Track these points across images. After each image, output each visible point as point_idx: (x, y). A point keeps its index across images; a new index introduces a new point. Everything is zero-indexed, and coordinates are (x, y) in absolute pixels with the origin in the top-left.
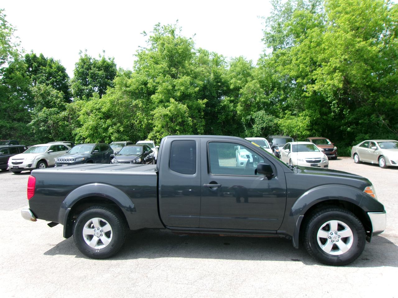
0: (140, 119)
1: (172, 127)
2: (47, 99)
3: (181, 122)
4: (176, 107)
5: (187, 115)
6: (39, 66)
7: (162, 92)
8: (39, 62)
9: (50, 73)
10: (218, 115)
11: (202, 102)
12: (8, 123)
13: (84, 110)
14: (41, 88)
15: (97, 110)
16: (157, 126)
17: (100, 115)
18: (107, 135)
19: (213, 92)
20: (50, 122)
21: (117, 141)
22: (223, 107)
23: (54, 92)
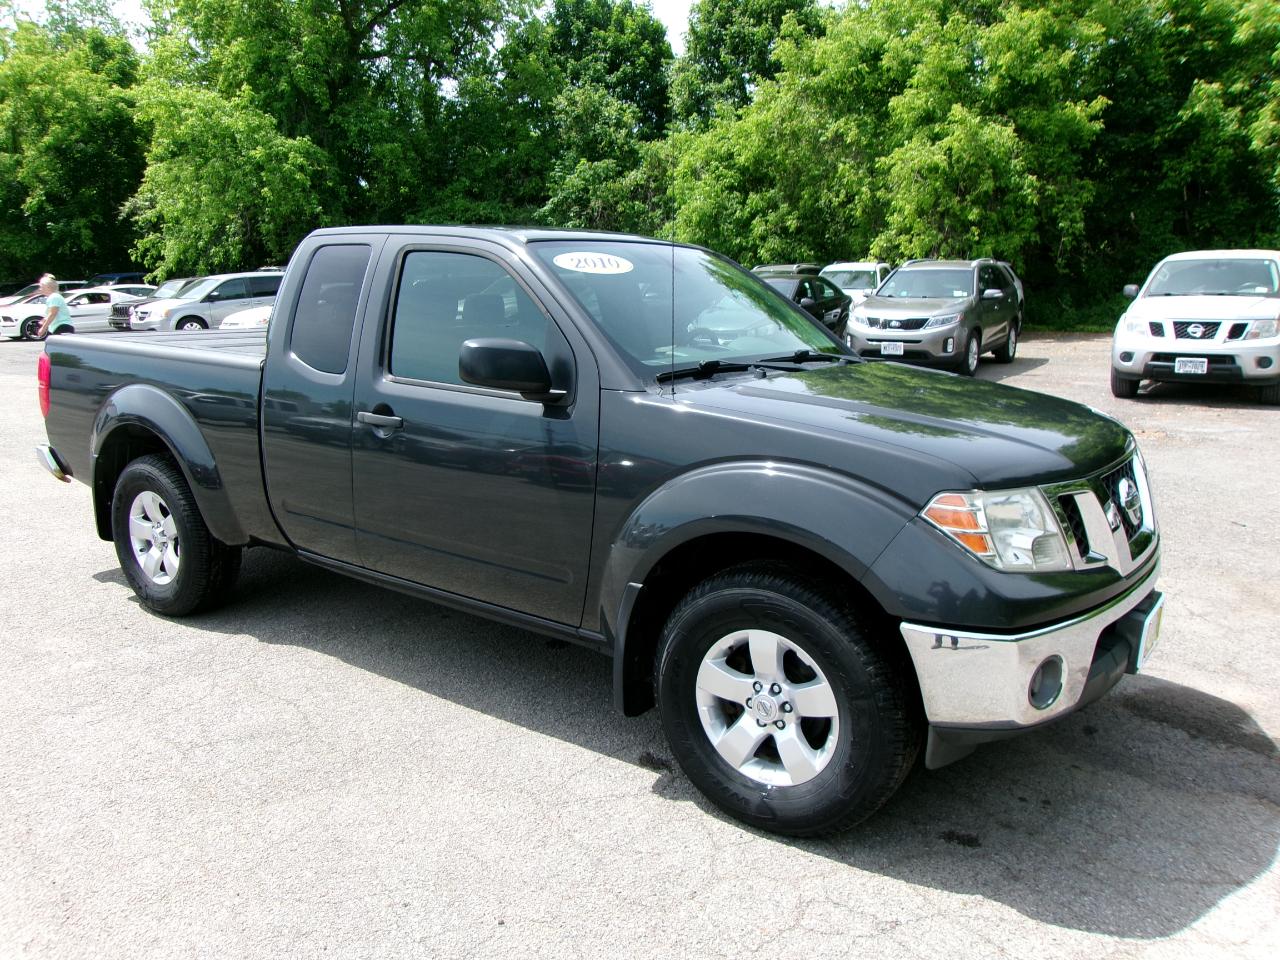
0: (849, 185)
1: (955, 215)
2: (591, 134)
3: (991, 193)
4: (974, 136)
5: (1017, 164)
6: (589, 30)
7: (930, 85)
8: (588, 17)
9: (618, 47)
10: (1166, 161)
11: (1084, 113)
12: (503, 209)
13: (685, 161)
14: (577, 98)
15: (721, 159)
16: (901, 211)
17: (731, 177)
18: (747, 243)
19: (1154, 63)
20: (595, 204)
21: (778, 263)
22: (1187, 124)
23: (613, 107)
